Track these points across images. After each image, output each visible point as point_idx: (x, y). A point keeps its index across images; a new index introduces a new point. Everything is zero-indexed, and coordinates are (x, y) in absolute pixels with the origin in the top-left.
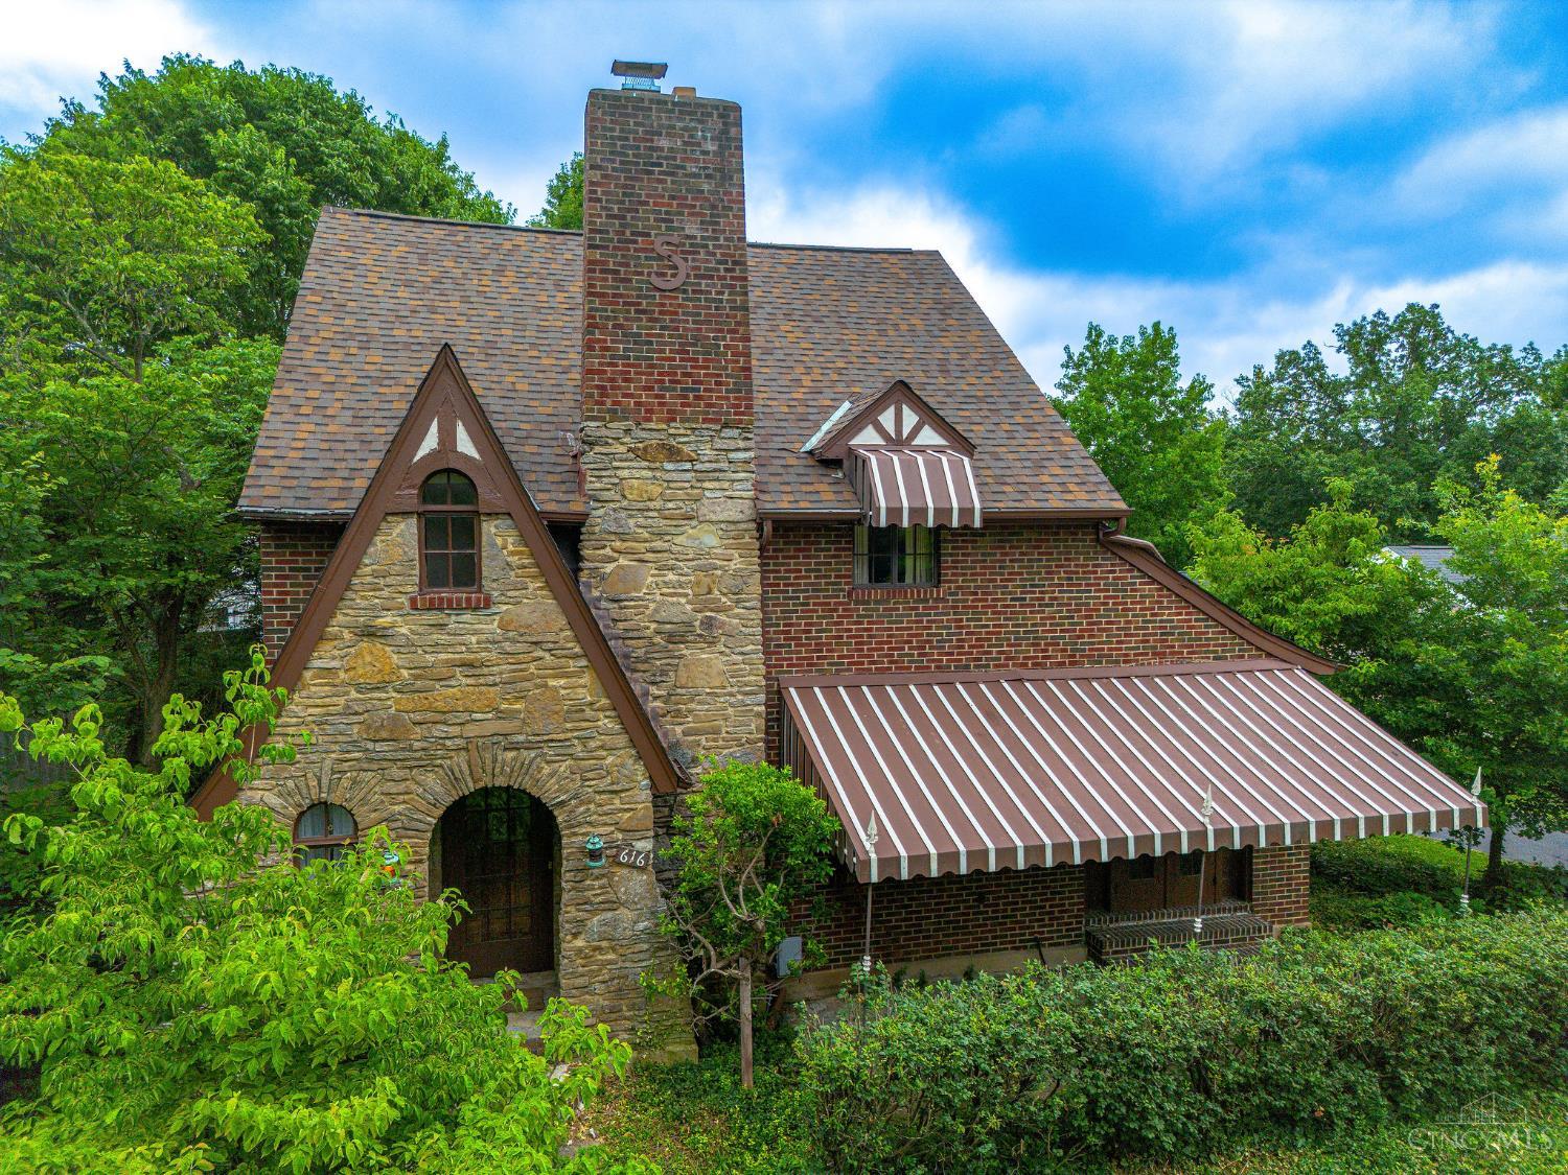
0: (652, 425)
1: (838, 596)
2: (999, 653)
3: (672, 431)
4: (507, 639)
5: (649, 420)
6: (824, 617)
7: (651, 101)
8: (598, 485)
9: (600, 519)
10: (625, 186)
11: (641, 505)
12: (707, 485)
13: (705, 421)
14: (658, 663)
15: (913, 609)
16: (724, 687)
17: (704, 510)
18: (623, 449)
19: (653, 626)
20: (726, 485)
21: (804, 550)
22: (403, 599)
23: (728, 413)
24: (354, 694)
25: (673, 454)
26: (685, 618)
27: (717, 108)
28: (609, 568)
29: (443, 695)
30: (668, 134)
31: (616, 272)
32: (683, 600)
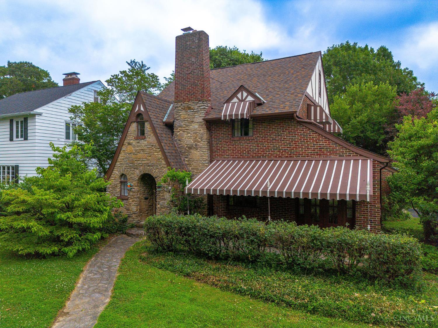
0: (186, 103)
1: (228, 139)
3: (189, 103)
4: (148, 145)
5: (185, 102)
6: (225, 144)
8: (176, 116)
9: (176, 124)
11: (184, 120)
12: (196, 114)
13: (195, 101)
14: (187, 153)
15: (246, 142)
16: (199, 159)
17: (195, 120)
18: (181, 108)
19: (186, 145)
20: (199, 114)
22: (134, 138)
23: (200, 98)
24: (127, 155)
25: (189, 108)
26: (191, 144)
28: (178, 133)
30: (189, 41)
31: (180, 72)
32: (191, 140)
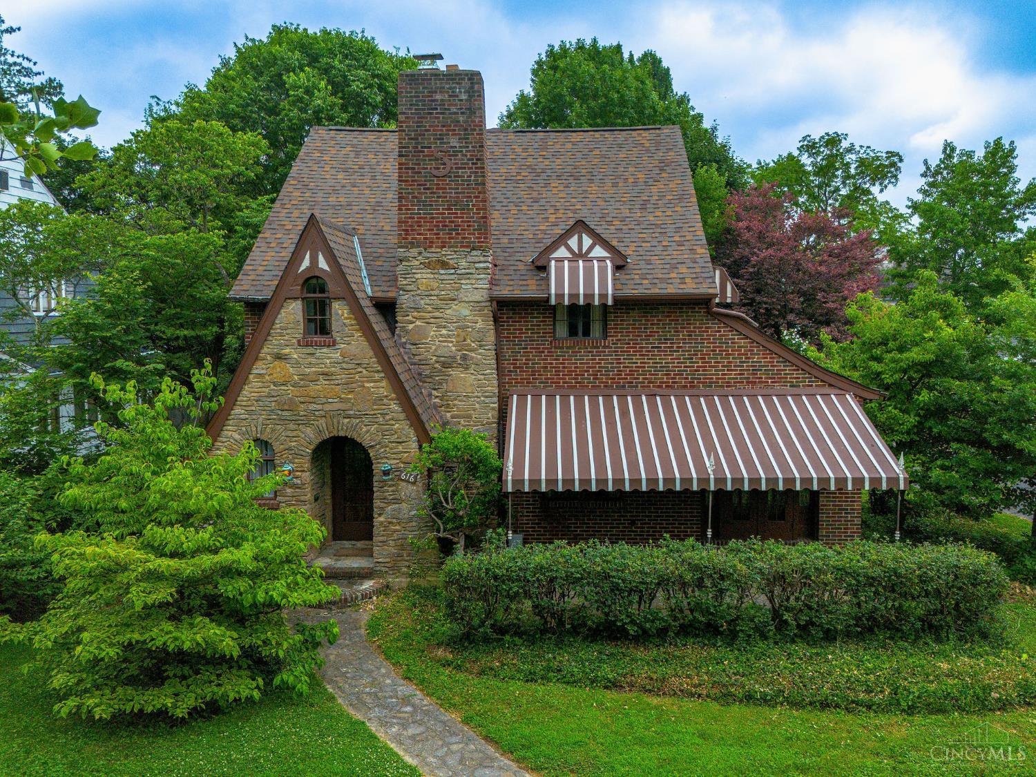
0: (433, 250)
1: (544, 344)
2: (643, 379)
3: (444, 253)
4: (344, 362)
5: (431, 247)
6: (536, 356)
7: (432, 75)
8: (405, 282)
9: (404, 300)
10: (417, 122)
11: (427, 293)
12: (463, 282)
13: (461, 247)
14: (437, 378)
15: (590, 352)
16: (473, 393)
17: (461, 296)
18: (417, 263)
19: (434, 358)
20: (474, 282)
21: (524, 318)
22: (294, 341)
23: (474, 242)
24: (272, 387)
25: (444, 265)
26: (451, 354)
27: (467, 75)
28: (411, 326)
29: (314, 389)
30: (440, 92)
31: (414, 169)
32: (451, 345)
